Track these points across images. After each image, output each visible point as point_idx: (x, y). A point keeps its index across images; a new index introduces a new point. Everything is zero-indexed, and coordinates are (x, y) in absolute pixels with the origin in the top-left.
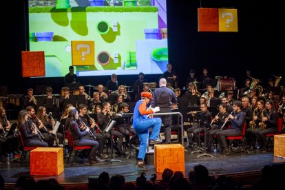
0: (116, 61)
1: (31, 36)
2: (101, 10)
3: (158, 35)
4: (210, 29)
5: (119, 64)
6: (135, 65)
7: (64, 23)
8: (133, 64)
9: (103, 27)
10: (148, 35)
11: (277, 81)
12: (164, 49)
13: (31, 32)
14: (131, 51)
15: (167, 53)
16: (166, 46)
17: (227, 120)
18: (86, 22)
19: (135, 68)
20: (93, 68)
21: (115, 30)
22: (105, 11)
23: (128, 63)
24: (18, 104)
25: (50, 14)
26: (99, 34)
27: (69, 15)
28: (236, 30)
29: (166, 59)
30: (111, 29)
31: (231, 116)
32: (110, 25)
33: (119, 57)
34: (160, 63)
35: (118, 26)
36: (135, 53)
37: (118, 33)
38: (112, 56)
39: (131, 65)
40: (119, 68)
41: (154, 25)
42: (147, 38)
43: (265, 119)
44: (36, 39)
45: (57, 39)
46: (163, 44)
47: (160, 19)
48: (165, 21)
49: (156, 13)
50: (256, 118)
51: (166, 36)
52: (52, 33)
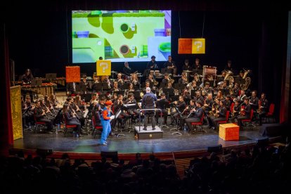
0: (133, 52)
1: (73, 34)
2: (123, 15)
3: (165, 34)
4: (187, 52)
5: (135, 54)
6: (147, 55)
7: (97, 25)
8: (145, 54)
9: (124, 27)
10: (157, 33)
11: (246, 74)
12: (168, 44)
13: (74, 31)
14: (145, 45)
15: (170, 47)
16: (170, 42)
17: (191, 112)
18: (112, 24)
19: (146, 57)
20: (117, 56)
21: (133, 29)
22: (127, 16)
23: (141, 53)
24: (64, 85)
25: (87, 18)
26: (121, 33)
27: (101, 19)
28: (204, 53)
29: (170, 51)
30: (130, 29)
31: (194, 110)
32: (130, 26)
33: (136, 49)
34: (164, 54)
35: (136, 27)
36: (147, 46)
37: (135, 32)
38: (131, 48)
39: (144, 54)
40: (135, 57)
41: (162, 26)
42: (156, 35)
43: (218, 112)
44: (77, 36)
45: (92, 36)
46: (168, 40)
47: (166, 22)
48: (170, 23)
49: (163, 18)
50: (213, 109)
51: (170, 34)
52: (88, 32)
